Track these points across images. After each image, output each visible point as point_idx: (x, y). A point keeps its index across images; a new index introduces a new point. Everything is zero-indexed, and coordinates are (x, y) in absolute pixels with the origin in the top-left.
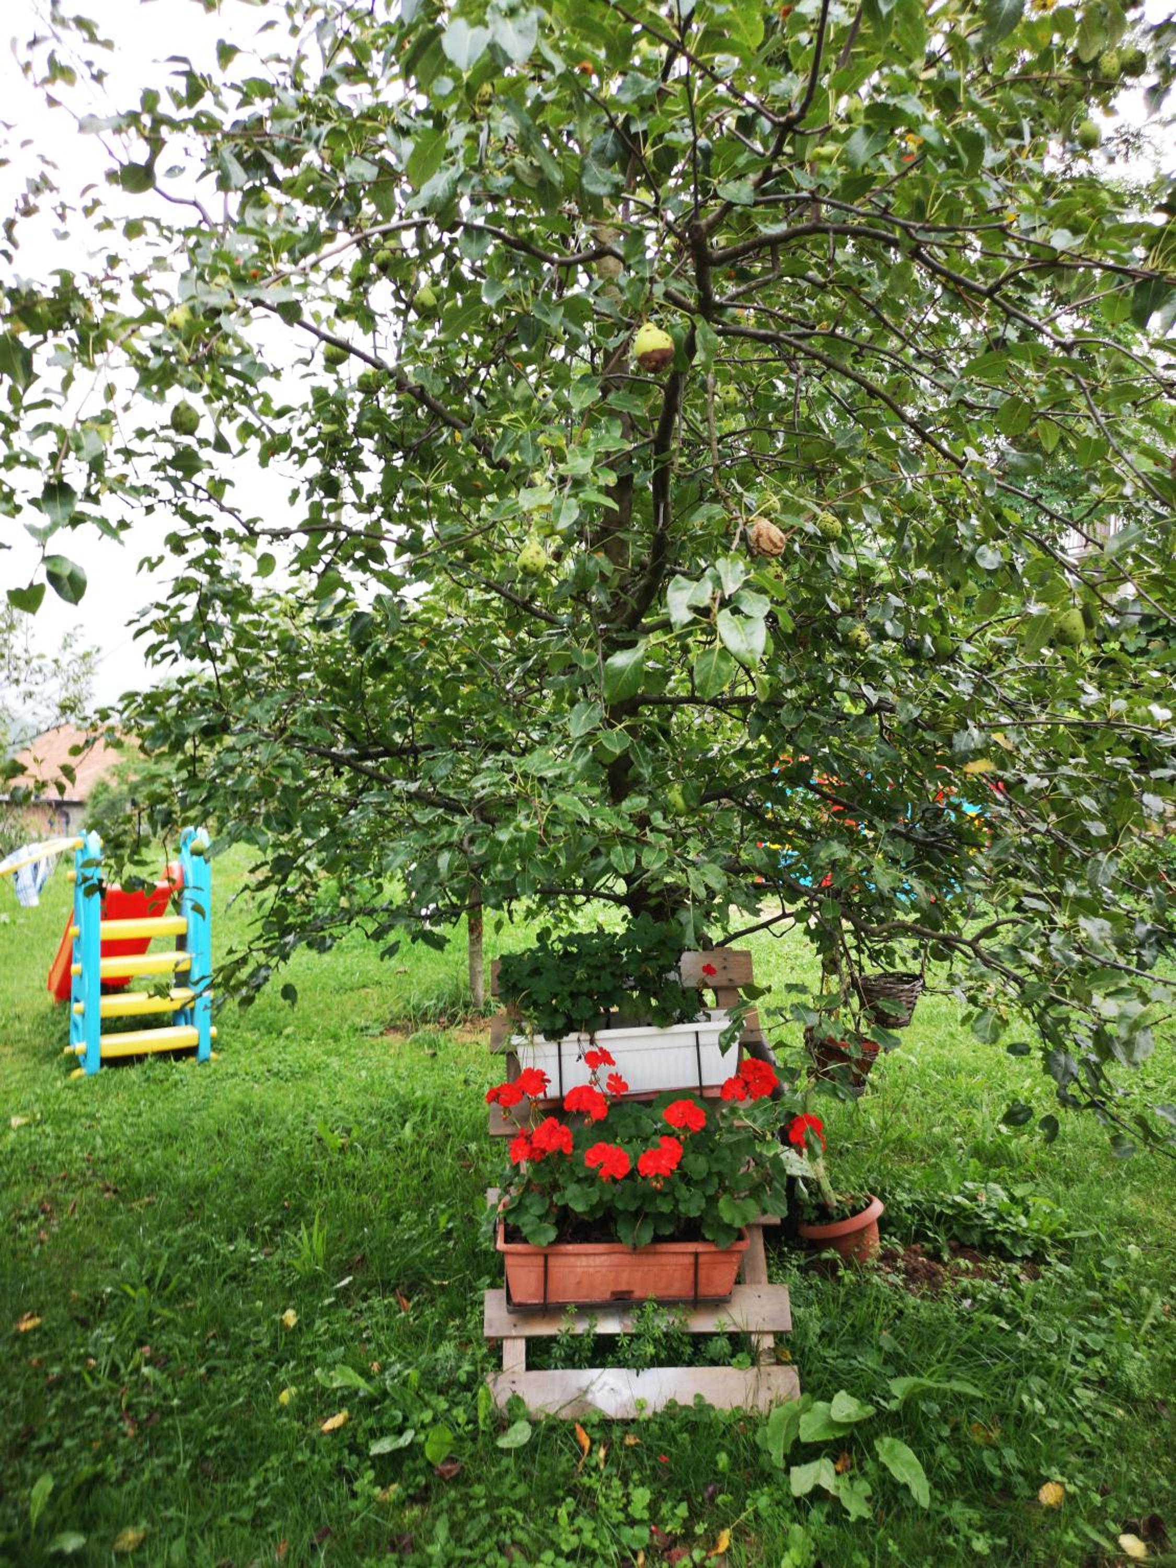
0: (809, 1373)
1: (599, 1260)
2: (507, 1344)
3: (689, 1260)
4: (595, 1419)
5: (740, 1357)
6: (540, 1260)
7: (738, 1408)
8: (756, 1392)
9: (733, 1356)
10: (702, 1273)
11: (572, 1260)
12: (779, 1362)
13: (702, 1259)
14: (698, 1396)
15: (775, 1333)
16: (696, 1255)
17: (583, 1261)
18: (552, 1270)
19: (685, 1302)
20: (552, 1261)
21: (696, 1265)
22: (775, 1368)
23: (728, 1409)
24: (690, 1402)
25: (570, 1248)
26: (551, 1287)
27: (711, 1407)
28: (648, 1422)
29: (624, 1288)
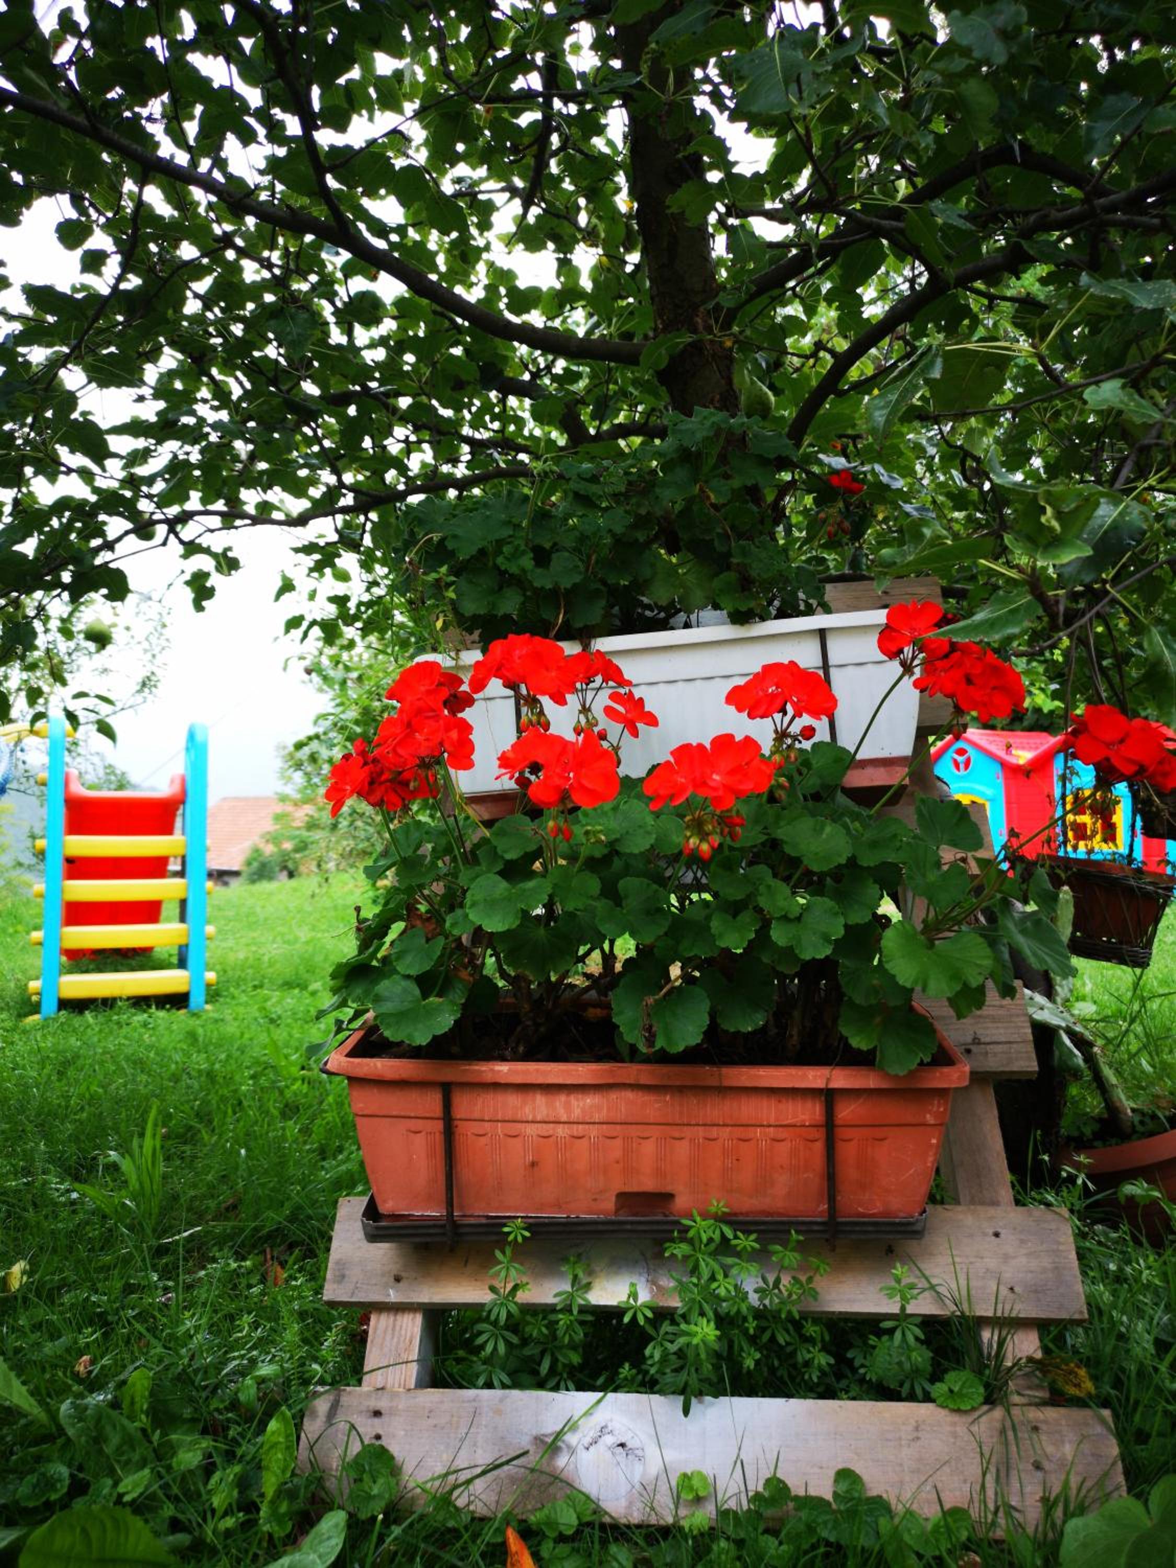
0: (1142, 1437)
1: (580, 1105)
2: (379, 1325)
3: (811, 1112)
4: (568, 1520)
5: (955, 1379)
6: (432, 1102)
7: (954, 1514)
8: (1004, 1471)
9: (936, 1377)
10: (848, 1151)
11: (512, 1100)
12: (1057, 1399)
13: (845, 1112)
14: (844, 1475)
15: (1042, 1325)
16: (829, 1096)
17: (539, 1105)
18: (466, 1131)
19: (804, 1227)
20: (464, 1105)
21: (830, 1125)
22: (1051, 1413)
23: (931, 1512)
24: (823, 1488)
25: (503, 1070)
26: (465, 1174)
27: (880, 1505)
28: (711, 1534)
29: (647, 1184)
